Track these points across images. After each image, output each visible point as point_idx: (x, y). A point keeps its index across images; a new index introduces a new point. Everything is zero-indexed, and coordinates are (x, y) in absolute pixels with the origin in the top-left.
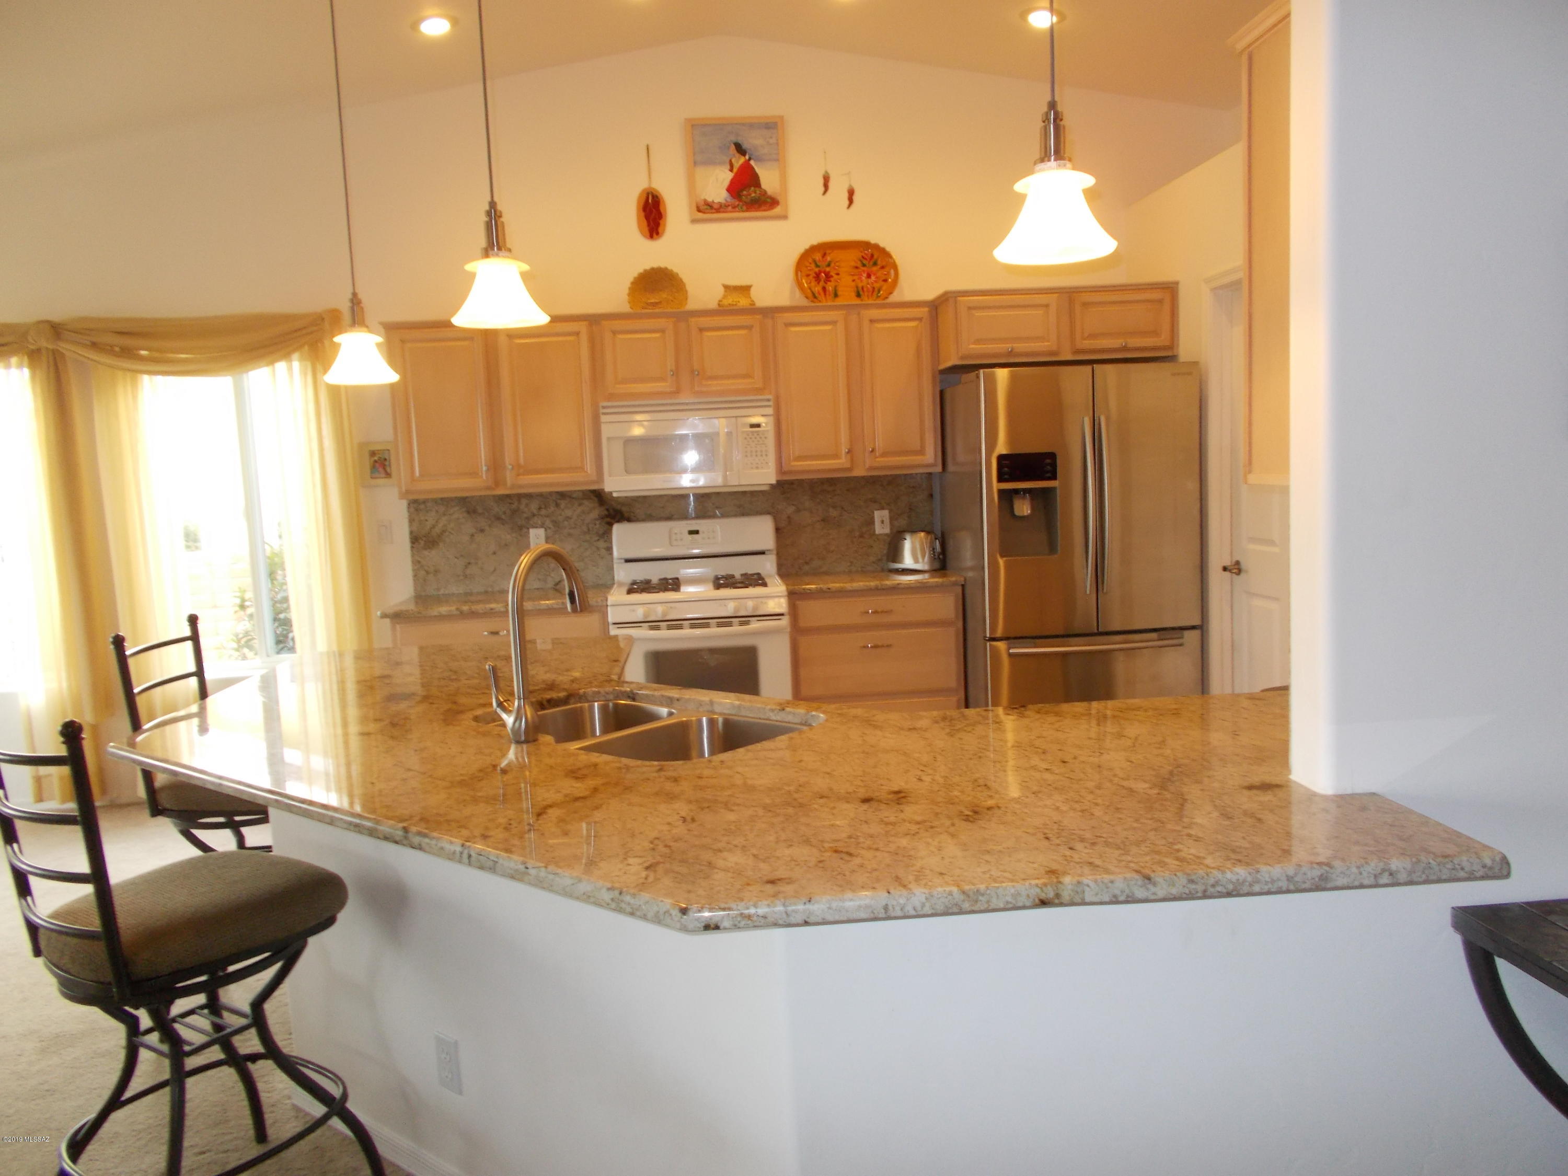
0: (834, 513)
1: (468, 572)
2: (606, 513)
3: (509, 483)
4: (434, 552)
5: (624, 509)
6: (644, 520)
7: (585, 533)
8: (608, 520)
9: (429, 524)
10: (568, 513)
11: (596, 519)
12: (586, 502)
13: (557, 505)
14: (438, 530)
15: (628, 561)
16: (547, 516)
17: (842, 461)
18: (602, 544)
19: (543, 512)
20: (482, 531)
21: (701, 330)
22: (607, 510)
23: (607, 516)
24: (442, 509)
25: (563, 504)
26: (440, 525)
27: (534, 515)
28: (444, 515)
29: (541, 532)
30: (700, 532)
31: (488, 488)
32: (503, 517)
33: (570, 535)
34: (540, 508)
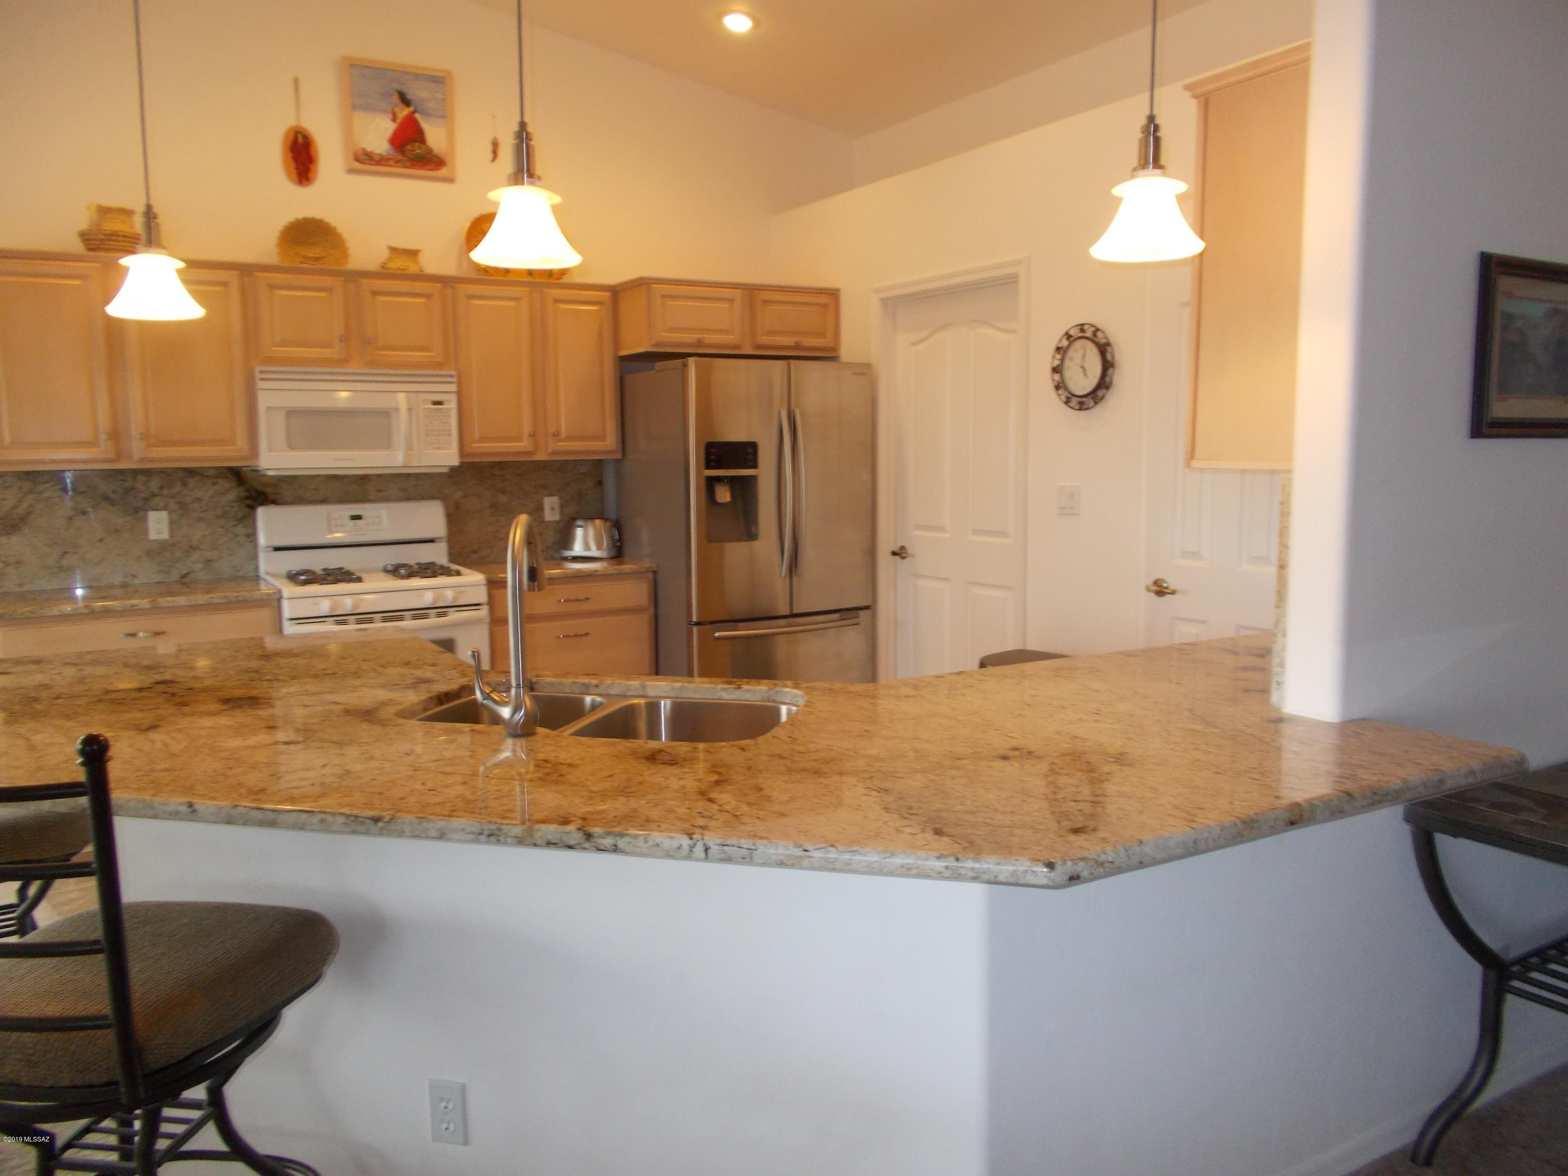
0: (503, 499)
1: (65, 562)
2: (247, 494)
3: (136, 456)
4: (15, 539)
5: (269, 490)
6: (293, 503)
7: (219, 517)
8: (249, 502)
9: (9, 504)
10: (198, 493)
11: (234, 502)
12: (221, 482)
13: (184, 484)
14: (21, 511)
15: (277, 549)
16: (172, 497)
17: (524, 445)
18: (240, 530)
19: (165, 492)
20: (84, 513)
21: (375, 293)
22: (248, 491)
23: (247, 498)
24: (27, 485)
25: (192, 482)
26: (25, 505)
27: (154, 495)
28: (30, 492)
29: (164, 515)
30: (364, 518)
31: (105, 461)
32: (113, 496)
33: (200, 519)
34: (161, 488)
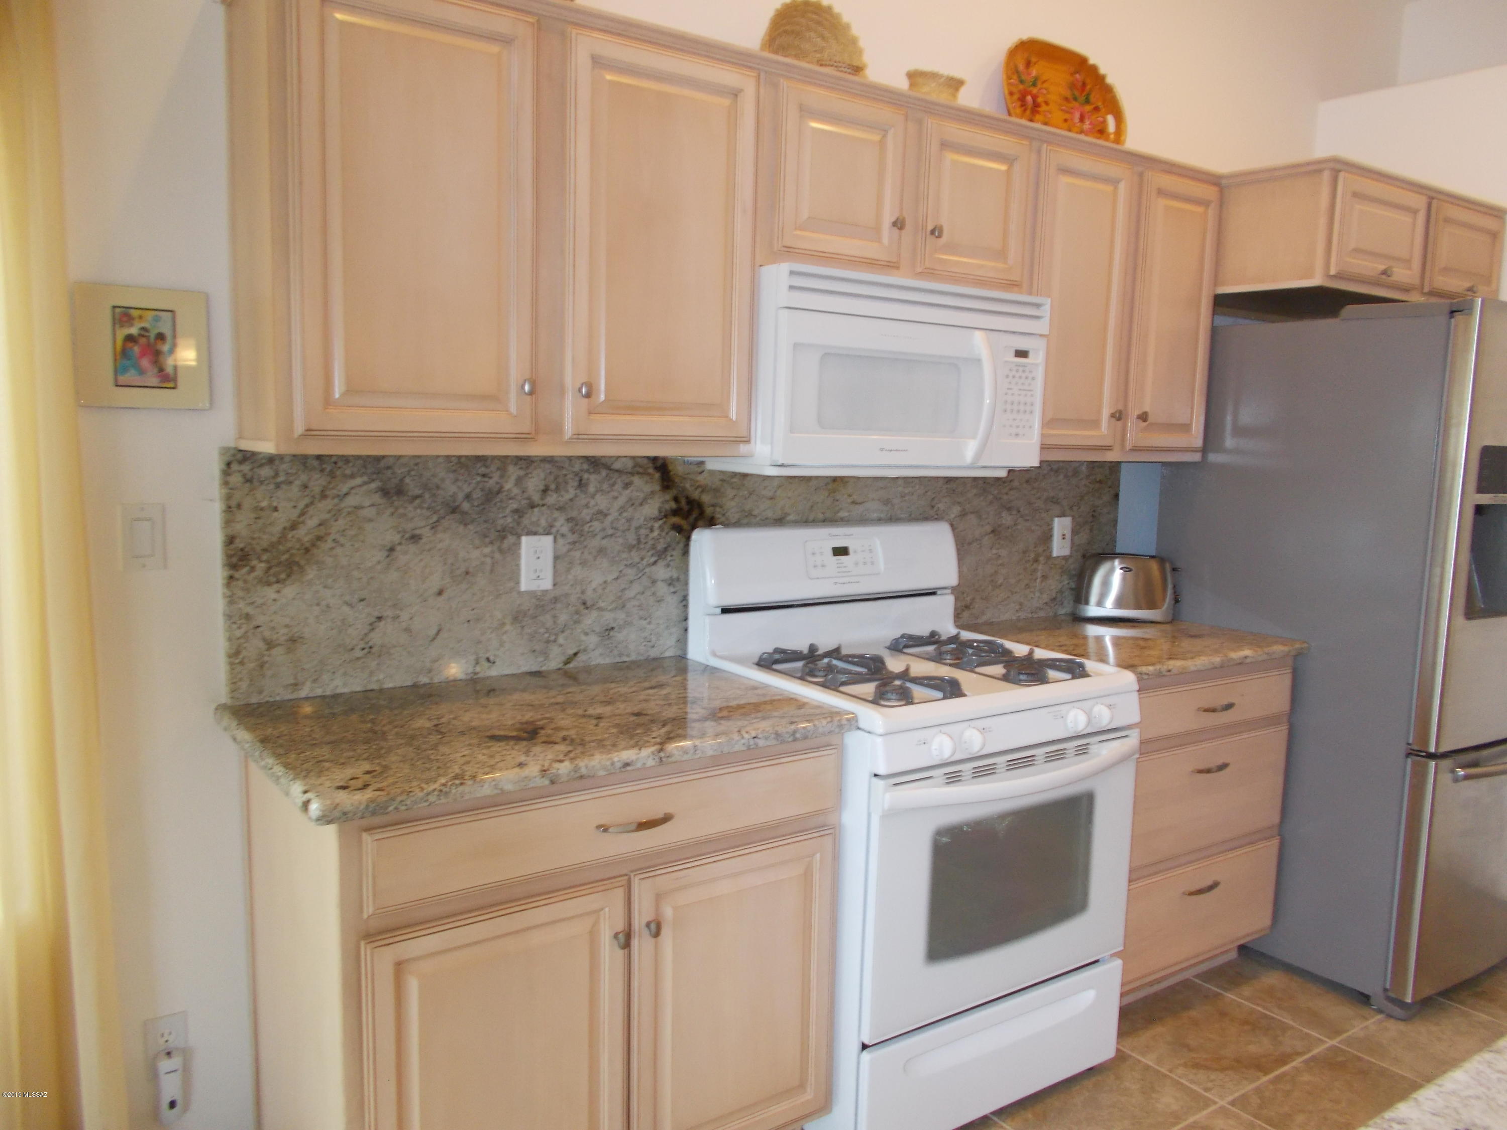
1: (376, 638)
2: (673, 505)
4: (290, 591)
5: (706, 499)
6: (737, 524)
7: (631, 548)
8: (676, 520)
9: (282, 519)
10: (601, 501)
11: (656, 519)
12: (637, 481)
13: (582, 485)
14: (303, 534)
16: (561, 509)
18: (661, 572)
19: (552, 499)
20: (415, 538)
21: (945, 145)
22: (676, 499)
23: (675, 512)
24: (318, 482)
25: (593, 481)
26: (312, 523)
27: (532, 506)
28: (323, 496)
29: (547, 541)
30: (851, 551)
32: (466, 506)
33: (601, 551)
34: (545, 491)
